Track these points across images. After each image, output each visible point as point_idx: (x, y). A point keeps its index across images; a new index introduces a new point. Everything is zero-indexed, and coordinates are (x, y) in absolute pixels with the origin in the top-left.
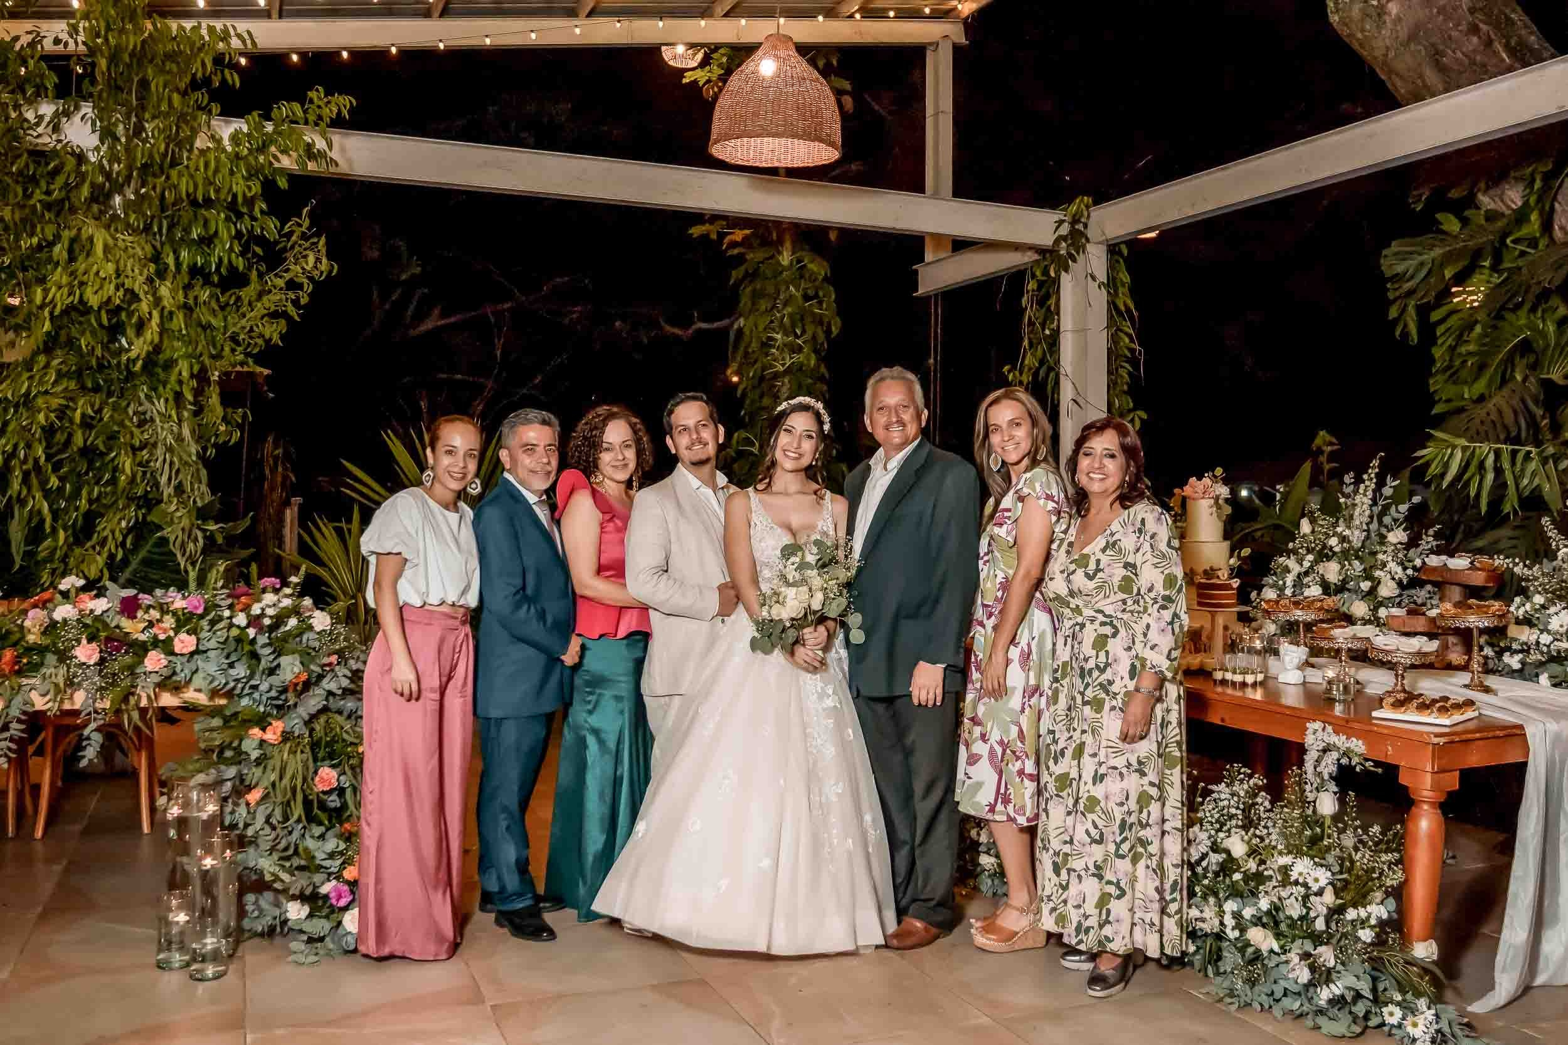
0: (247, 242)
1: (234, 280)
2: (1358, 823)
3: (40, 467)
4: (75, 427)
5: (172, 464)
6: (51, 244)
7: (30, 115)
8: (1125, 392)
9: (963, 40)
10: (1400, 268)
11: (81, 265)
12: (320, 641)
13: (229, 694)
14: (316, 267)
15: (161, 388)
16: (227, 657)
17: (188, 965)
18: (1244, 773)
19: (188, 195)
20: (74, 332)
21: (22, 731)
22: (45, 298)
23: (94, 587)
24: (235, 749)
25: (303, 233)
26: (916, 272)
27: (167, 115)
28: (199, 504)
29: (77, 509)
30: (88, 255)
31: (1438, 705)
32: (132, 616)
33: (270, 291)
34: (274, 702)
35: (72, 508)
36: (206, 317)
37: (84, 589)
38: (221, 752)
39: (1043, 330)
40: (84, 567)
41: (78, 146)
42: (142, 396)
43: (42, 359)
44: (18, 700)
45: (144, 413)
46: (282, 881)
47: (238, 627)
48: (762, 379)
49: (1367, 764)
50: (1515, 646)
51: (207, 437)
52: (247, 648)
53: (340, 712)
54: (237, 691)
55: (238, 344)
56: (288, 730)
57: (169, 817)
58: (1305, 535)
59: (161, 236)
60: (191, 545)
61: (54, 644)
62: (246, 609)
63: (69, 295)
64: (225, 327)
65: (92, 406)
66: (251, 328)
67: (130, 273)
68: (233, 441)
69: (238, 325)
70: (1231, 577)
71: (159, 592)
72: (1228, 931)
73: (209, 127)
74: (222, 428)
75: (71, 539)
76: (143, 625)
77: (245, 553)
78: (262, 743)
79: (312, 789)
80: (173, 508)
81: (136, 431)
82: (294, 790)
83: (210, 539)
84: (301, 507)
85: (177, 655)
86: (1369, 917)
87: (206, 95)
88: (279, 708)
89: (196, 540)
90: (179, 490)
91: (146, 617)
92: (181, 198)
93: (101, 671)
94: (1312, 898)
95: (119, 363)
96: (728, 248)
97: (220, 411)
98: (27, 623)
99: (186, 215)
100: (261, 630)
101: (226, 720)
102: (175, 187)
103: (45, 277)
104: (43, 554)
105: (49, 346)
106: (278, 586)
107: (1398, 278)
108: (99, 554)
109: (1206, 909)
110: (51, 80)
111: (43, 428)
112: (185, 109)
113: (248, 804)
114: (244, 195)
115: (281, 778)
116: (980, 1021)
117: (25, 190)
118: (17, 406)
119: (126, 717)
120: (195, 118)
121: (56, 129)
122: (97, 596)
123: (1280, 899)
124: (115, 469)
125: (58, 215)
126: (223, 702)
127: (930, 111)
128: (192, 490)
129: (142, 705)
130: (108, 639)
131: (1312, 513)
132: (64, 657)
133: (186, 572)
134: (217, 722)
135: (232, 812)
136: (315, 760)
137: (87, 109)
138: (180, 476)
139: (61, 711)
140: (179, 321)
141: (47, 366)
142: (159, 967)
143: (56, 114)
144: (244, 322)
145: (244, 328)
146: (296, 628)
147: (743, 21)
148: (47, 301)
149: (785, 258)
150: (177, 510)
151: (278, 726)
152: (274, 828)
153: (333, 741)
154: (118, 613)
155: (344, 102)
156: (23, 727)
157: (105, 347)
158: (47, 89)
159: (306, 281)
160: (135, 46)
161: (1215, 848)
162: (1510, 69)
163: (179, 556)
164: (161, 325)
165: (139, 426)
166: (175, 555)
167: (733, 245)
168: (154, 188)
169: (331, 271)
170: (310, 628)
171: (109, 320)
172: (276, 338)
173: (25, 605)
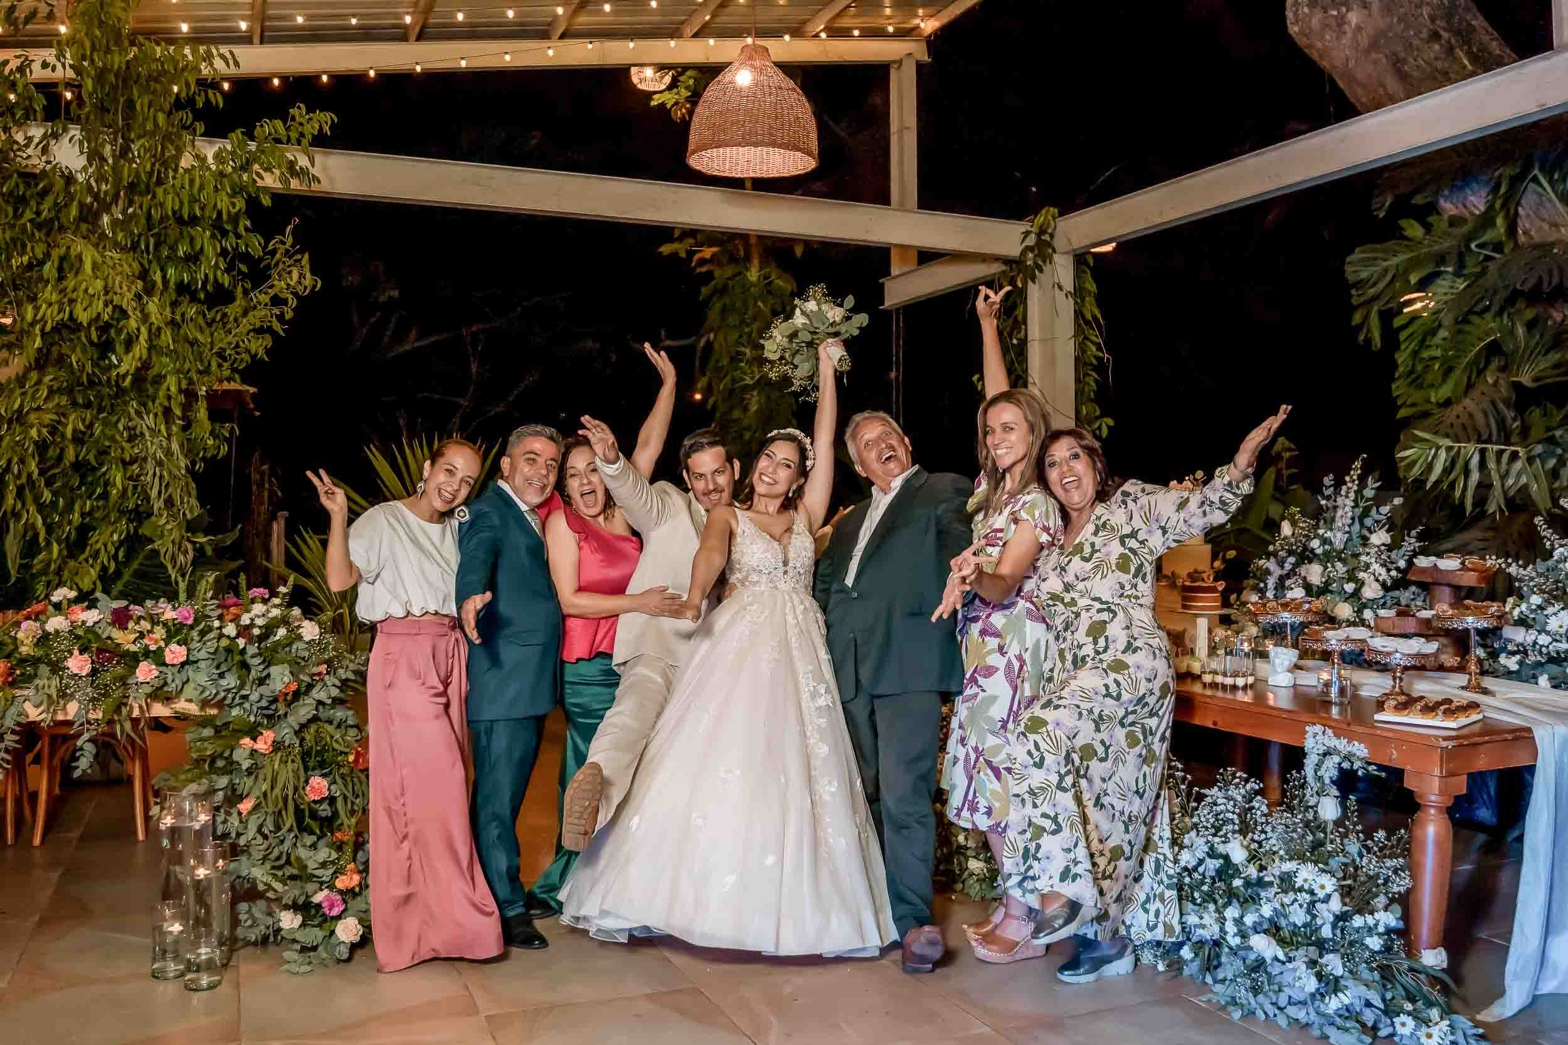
0: (233, 259)
1: (220, 297)
2: (1359, 828)
3: (34, 482)
4: (66, 443)
5: (161, 477)
6: (41, 263)
7: (19, 137)
8: (1091, 400)
9: (926, 58)
10: (1364, 275)
11: (70, 283)
12: (309, 650)
13: (220, 705)
14: (300, 283)
15: (150, 404)
16: (218, 667)
17: (182, 975)
18: (1240, 777)
19: (174, 213)
20: (65, 350)
21: (17, 742)
22: (35, 315)
23: (86, 599)
24: (226, 758)
25: (287, 251)
26: (883, 284)
27: (153, 134)
28: (189, 517)
29: (70, 523)
30: (77, 273)
31: (1442, 708)
32: (123, 627)
33: (255, 308)
34: (264, 712)
35: (65, 522)
36: (192, 333)
37: (76, 601)
38: (213, 762)
39: (1011, 339)
40: (77, 579)
41: (67, 167)
42: (132, 411)
43: (34, 376)
44: (13, 711)
45: (134, 429)
46: (276, 891)
47: (228, 637)
48: (731, 392)
49: (1370, 768)
50: (1510, 647)
51: (195, 451)
52: (237, 658)
53: (330, 722)
54: (228, 702)
55: (225, 359)
56: (279, 739)
57: (163, 827)
58: (1285, 538)
59: (148, 254)
60: (181, 558)
61: (47, 655)
62: (236, 619)
63: (59, 312)
64: (212, 343)
65: (83, 421)
66: (238, 343)
67: (119, 291)
68: (220, 456)
69: (223, 340)
70: (1216, 580)
71: (149, 603)
72: (1229, 938)
73: (194, 146)
74: (210, 442)
75: (65, 553)
76: (133, 637)
77: (233, 565)
78: (253, 752)
79: (303, 799)
80: (163, 521)
81: (126, 445)
82: (285, 800)
83: (200, 550)
84: (288, 521)
85: (167, 665)
86: (1376, 925)
87: (190, 115)
88: (269, 717)
89: (186, 552)
90: (169, 503)
91: (137, 627)
92: (167, 215)
93: (93, 682)
94: (1318, 905)
95: (109, 379)
96: (696, 266)
97: (207, 425)
98: (20, 635)
99: (173, 231)
100: (250, 640)
101: (217, 731)
102: (162, 205)
103: (36, 295)
104: (38, 567)
105: (41, 363)
106: (267, 596)
107: (1360, 284)
108: (92, 566)
109: (1205, 915)
110: (39, 103)
111: (36, 443)
112: (170, 129)
113: (240, 814)
114: (229, 213)
115: (272, 788)
116: (982, 1030)
117: (16, 210)
118: (10, 422)
119: (118, 727)
120: (180, 137)
121: (45, 151)
122: (89, 608)
123: (1282, 905)
124: (106, 484)
125: (48, 234)
126: (214, 712)
127: (894, 128)
128: (182, 503)
129: (134, 716)
130: (100, 651)
131: (1293, 515)
132: (57, 668)
133: (177, 583)
134: (208, 732)
135: (225, 822)
136: (306, 769)
137: (75, 131)
138: (170, 490)
139: (54, 721)
140: (167, 337)
141: (39, 382)
142: (154, 976)
143: (45, 136)
144: (230, 338)
145: (230, 343)
146: (286, 637)
147: (712, 42)
148: (38, 317)
149: (753, 275)
150: (167, 522)
151: (268, 735)
152: (265, 837)
153: (324, 750)
154: (109, 624)
155: (324, 119)
156: (17, 738)
157: (95, 364)
158: (35, 111)
159: (290, 296)
160: (120, 68)
161: (1212, 854)
162: (1473, 74)
163: (169, 567)
164: (150, 339)
165: (129, 441)
166: (166, 568)
167: (703, 262)
168: (141, 207)
169: (314, 286)
170: (300, 637)
171: (99, 337)
172: (261, 353)
173: (20, 617)
